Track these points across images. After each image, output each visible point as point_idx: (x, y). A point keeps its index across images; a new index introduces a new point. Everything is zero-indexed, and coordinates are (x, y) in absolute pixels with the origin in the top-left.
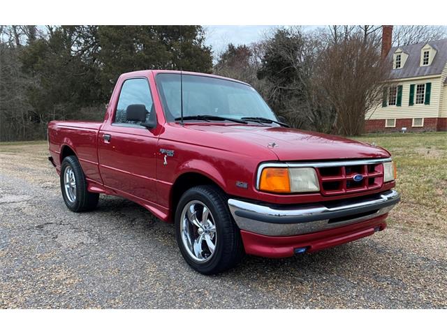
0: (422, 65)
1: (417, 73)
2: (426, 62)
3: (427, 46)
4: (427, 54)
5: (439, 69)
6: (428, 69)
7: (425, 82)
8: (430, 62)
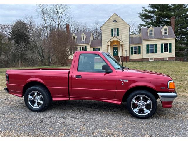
0: (82, 40)
1: (81, 43)
2: (83, 39)
3: (83, 34)
4: (83, 36)
5: (88, 42)
6: (85, 42)
7: (84, 46)
8: (85, 39)
